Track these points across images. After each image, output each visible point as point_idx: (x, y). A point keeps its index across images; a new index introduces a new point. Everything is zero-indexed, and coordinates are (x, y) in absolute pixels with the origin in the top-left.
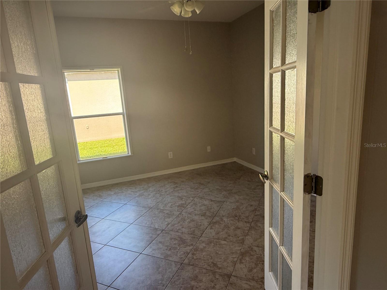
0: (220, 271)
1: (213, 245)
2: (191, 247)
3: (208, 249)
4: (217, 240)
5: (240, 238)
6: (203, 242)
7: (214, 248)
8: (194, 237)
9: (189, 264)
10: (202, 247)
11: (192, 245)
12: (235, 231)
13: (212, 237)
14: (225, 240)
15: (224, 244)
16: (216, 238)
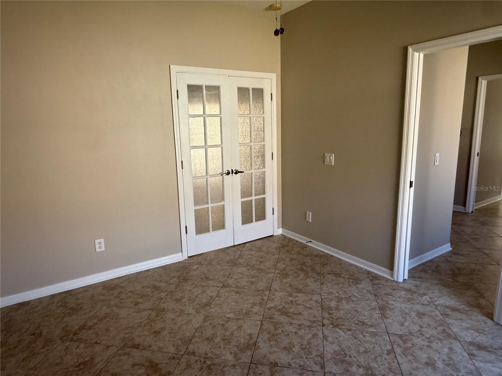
0: (232, 289)
1: (242, 311)
2: (268, 306)
3: (248, 305)
4: (238, 317)
5: (209, 322)
6: (256, 313)
7: (240, 307)
8: (270, 318)
9: (263, 291)
10: (256, 307)
11: (269, 309)
12: (214, 334)
13: (246, 321)
14: (228, 318)
15: (230, 313)
16: (241, 320)
